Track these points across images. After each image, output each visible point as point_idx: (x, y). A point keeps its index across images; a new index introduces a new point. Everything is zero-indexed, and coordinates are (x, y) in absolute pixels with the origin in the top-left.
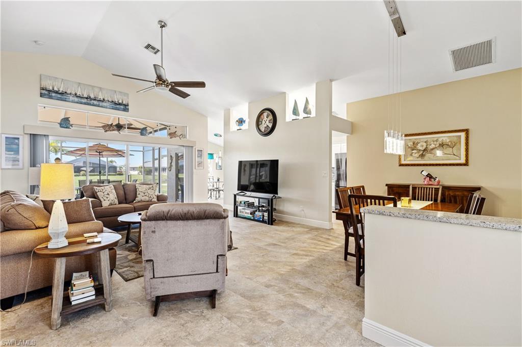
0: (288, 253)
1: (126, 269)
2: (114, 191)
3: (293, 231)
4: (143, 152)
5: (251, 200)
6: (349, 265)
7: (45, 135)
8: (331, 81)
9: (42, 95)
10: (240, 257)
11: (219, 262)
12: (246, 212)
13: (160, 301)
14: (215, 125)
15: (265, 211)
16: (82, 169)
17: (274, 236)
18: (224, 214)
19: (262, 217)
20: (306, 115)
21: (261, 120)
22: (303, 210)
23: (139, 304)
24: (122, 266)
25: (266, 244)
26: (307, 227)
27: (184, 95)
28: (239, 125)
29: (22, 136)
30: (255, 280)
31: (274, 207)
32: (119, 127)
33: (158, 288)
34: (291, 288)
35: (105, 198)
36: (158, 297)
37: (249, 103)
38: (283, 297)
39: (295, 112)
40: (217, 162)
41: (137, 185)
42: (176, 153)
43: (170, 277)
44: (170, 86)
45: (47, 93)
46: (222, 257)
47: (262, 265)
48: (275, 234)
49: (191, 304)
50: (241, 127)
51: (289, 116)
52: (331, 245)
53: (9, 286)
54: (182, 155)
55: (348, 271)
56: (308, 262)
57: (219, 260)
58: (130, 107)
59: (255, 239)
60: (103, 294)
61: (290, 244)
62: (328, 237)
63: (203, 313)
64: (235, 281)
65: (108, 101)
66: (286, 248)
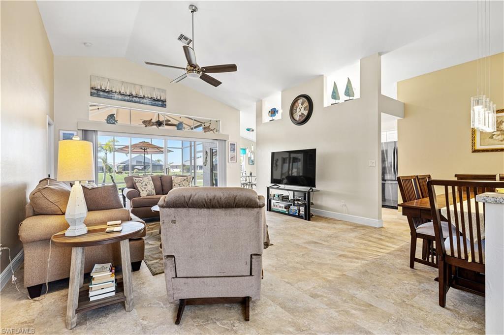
0: (332, 254)
1: (155, 261)
2: (152, 182)
3: (335, 228)
4: (182, 149)
5: (285, 193)
6: (417, 275)
7: (94, 131)
8: (380, 54)
9: (92, 94)
10: (276, 255)
11: (253, 263)
12: (281, 206)
13: (185, 303)
14: (247, 119)
15: (300, 205)
16: (135, 167)
17: (313, 232)
18: (260, 203)
19: (297, 211)
20: (348, 98)
21: (295, 108)
22: (345, 205)
23: (162, 304)
24: (152, 257)
25: (305, 241)
26: (351, 224)
27: (216, 83)
28: (271, 116)
29: (76, 132)
30: (296, 286)
31: (311, 201)
32: (159, 124)
33: (182, 290)
34: (345, 301)
35: (143, 189)
36: (182, 301)
37: (282, 92)
38: (336, 314)
39: (335, 95)
40: (249, 156)
41: (172, 177)
42: (211, 149)
43: (195, 277)
44: (201, 72)
45: (97, 92)
46: (257, 257)
47: (303, 267)
48: (315, 230)
49: (219, 312)
50: (274, 118)
51: (328, 101)
52: (386, 248)
53: (37, 273)
54: (216, 151)
55: (420, 283)
56: (361, 266)
57: (253, 260)
58: (167, 103)
59: (292, 235)
60: (123, 290)
61: (333, 243)
62: (379, 237)
63: (234, 326)
64: (271, 285)
65: (148, 98)
66: (329, 247)
